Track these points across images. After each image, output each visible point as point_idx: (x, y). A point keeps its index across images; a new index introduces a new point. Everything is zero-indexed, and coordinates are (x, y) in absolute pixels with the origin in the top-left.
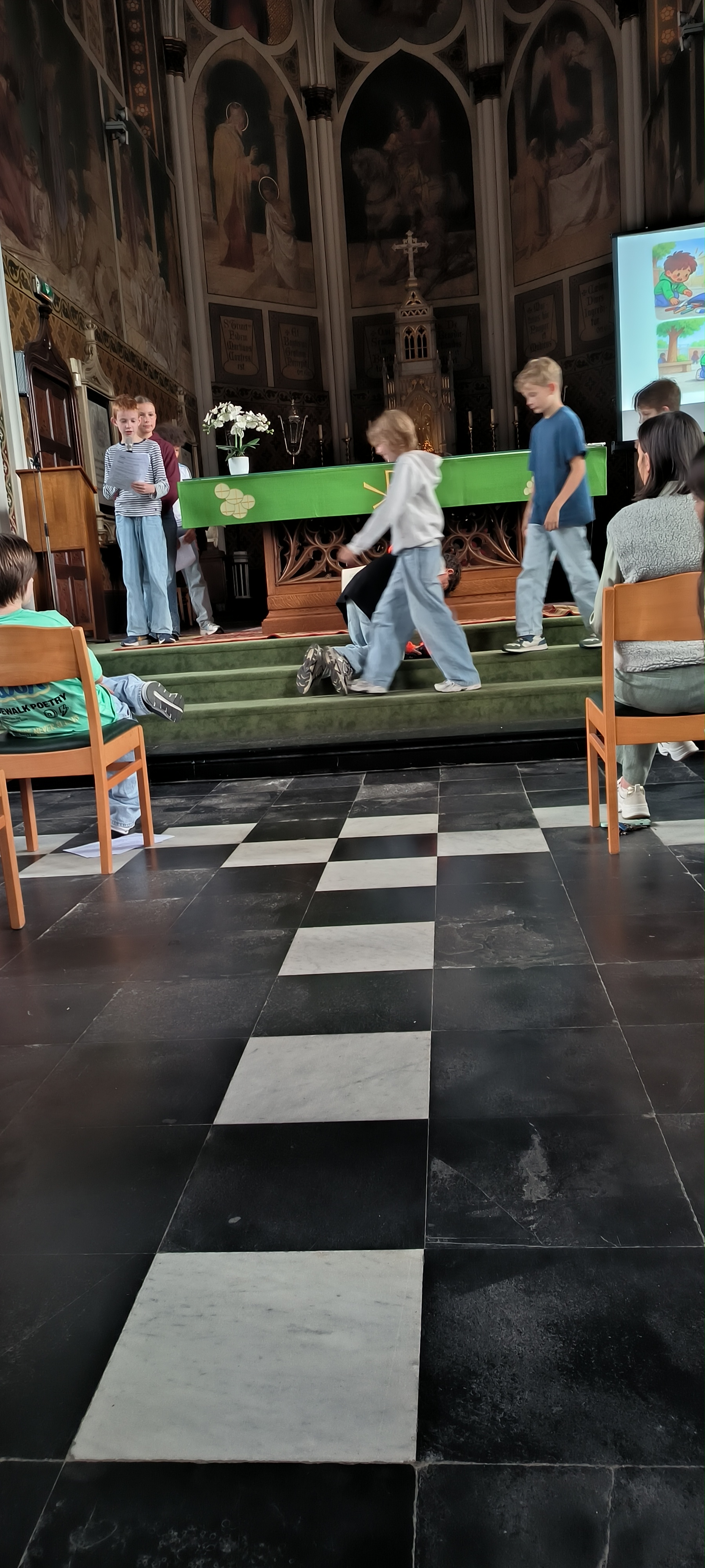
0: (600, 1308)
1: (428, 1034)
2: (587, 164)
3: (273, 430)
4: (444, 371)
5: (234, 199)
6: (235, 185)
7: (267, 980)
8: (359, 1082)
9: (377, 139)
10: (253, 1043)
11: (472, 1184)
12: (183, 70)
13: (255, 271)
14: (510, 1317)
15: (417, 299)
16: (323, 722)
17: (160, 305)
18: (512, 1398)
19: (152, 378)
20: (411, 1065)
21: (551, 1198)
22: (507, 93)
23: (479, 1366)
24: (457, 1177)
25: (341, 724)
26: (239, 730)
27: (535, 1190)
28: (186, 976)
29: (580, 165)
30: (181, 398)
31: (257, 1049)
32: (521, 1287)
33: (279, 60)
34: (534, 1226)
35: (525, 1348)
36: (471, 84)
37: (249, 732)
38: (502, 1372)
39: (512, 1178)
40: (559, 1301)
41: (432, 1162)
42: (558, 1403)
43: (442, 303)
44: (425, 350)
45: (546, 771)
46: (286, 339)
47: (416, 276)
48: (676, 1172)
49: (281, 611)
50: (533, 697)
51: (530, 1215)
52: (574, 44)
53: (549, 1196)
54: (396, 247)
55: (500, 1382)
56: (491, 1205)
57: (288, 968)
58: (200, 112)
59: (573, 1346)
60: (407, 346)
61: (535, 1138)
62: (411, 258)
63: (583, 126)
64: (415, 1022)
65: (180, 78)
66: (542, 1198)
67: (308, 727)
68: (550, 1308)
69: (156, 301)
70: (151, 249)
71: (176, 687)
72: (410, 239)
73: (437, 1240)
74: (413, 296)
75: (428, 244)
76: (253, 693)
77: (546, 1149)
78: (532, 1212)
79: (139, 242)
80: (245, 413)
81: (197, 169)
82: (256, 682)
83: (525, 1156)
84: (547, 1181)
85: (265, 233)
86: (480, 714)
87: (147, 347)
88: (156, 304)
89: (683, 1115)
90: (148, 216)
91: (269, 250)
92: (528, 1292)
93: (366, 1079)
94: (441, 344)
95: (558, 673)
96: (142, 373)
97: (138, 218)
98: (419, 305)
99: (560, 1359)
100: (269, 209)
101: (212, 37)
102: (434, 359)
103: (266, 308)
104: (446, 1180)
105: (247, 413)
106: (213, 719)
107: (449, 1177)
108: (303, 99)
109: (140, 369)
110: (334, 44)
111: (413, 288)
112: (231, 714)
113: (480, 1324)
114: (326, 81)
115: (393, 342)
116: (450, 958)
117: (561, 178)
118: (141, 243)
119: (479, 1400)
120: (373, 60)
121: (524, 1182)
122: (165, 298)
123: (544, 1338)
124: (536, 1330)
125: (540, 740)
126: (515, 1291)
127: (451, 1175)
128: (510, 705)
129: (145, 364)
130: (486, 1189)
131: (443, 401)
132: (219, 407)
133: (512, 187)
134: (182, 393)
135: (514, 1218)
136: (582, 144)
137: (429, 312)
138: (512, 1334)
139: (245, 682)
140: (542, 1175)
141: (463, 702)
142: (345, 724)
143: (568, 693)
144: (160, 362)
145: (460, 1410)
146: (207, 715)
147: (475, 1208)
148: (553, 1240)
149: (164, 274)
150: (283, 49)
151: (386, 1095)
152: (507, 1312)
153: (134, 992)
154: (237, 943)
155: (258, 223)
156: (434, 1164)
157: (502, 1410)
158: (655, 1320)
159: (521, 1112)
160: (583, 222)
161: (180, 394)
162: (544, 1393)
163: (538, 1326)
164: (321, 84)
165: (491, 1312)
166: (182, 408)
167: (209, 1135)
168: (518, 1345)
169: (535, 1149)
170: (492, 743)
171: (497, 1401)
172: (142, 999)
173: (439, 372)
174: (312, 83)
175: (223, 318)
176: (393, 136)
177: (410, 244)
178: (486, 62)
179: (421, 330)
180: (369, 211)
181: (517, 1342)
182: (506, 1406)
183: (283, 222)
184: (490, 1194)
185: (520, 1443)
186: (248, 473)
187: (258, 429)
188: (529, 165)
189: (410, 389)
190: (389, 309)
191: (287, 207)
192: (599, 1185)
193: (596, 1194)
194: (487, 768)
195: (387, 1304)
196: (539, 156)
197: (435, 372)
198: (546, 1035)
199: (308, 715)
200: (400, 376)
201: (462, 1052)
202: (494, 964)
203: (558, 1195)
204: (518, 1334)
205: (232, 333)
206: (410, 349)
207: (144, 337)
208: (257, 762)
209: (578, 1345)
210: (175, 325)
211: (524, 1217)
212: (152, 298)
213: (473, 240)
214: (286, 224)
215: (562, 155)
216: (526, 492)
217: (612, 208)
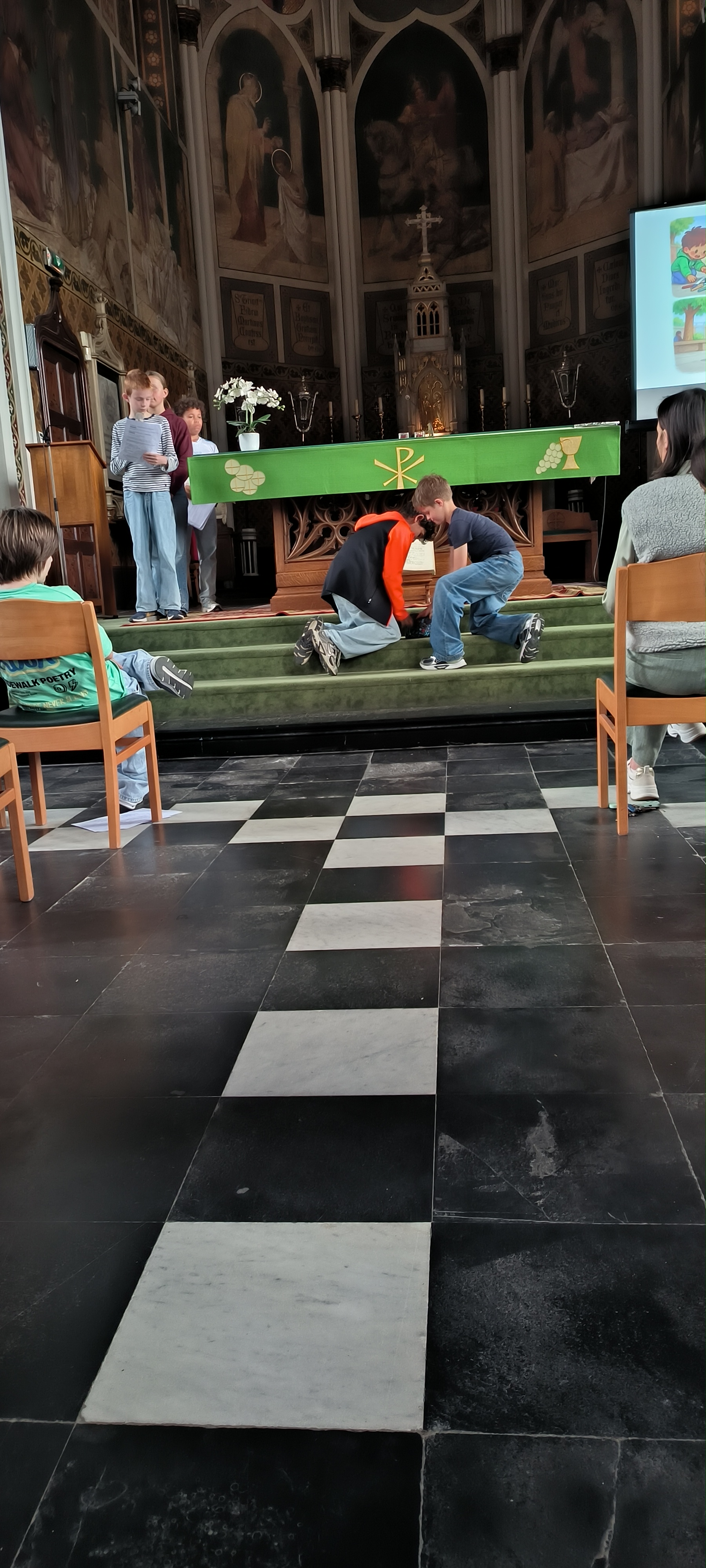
0: (607, 1284)
1: (435, 1011)
2: (604, 139)
3: (284, 406)
4: (457, 348)
5: (247, 171)
6: (248, 158)
7: (275, 955)
8: (366, 1056)
9: (391, 112)
10: (261, 1016)
11: (480, 1160)
12: (196, 40)
13: (268, 245)
14: (517, 1291)
15: (430, 274)
16: (331, 700)
17: (171, 280)
18: (519, 1370)
19: (162, 353)
20: (418, 1041)
21: (558, 1174)
22: (524, 63)
23: (487, 1339)
24: (464, 1153)
25: (348, 702)
26: (247, 707)
27: (542, 1166)
28: (194, 950)
29: (597, 139)
30: (191, 374)
31: (265, 1023)
32: (528, 1261)
33: (293, 29)
34: (541, 1201)
35: (532, 1322)
36: (488, 55)
37: (257, 710)
38: (509, 1345)
39: (519, 1154)
40: (566, 1276)
41: (440, 1137)
42: (565, 1376)
43: (455, 279)
44: (437, 327)
45: (555, 752)
46: (298, 314)
47: (429, 252)
48: (684, 1150)
49: (290, 589)
50: (543, 677)
51: (537, 1190)
52: (595, 12)
53: (556, 1172)
54: (409, 222)
55: (507, 1354)
56: (498, 1181)
57: (295, 944)
58: (214, 83)
59: (580, 1321)
60: (419, 323)
61: (542, 1115)
62: (424, 234)
63: (602, 99)
64: (422, 999)
65: (193, 48)
66: (549, 1174)
67: (316, 705)
68: (557, 1283)
69: (167, 274)
70: (162, 221)
71: (184, 663)
72: (424, 214)
73: (444, 1214)
74: (426, 271)
75: (442, 219)
76: (261, 670)
77: (552, 1125)
78: (539, 1187)
79: (150, 216)
80: (256, 389)
81: (209, 140)
82: (264, 659)
83: (533, 1132)
84: (554, 1157)
85: (277, 206)
86: (489, 694)
87: (157, 321)
88: (167, 279)
89: (690, 1094)
90: (159, 187)
91: (282, 224)
92: (535, 1267)
93: (373, 1054)
94: (454, 322)
95: (568, 654)
96: (151, 347)
97: (149, 189)
98: (432, 281)
99: (567, 1332)
100: (282, 182)
101: (226, 6)
102: (446, 336)
103: (277, 283)
104: (453, 1156)
105: (258, 388)
106: (221, 696)
107: (456, 1152)
108: (318, 71)
109: (151, 344)
110: (350, 13)
111: (426, 264)
112: (239, 691)
113: (487, 1297)
114: (340, 51)
115: (404, 318)
116: (457, 936)
117: (578, 152)
118: (152, 216)
119: (486, 1372)
120: (390, 30)
121: (531, 1158)
122: (176, 272)
123: (551, 1311)
124: (543, 1304)
125: (550, 720)
126: (522, 1265)
127: (458, 1150)
128: (519, 685)
129: (155, 338)
130: (493, 1164)
131: (454, 379)
132: (230, 382)
133: (528, 162)
134: (192, 368)
135: (521, 1193)
136: (600, 117)
137: (442, 288)
138: (519, 1308)
139: (253, 659)
140: (550, 1151)
141: (472, 682)
142: (352, 703)
143: (576, 674)
144: (171, 337)
145: (467, 1381)
146: (215, 692)
147: (483, 1183)
148: (560, 1216)
149: (175, 246)
150: (297, 18)
151: (394, 1070)
152: (514, 1286)
153: (143, 965)
154: (244, 918)
155: (270, 197)
156: (441, 1139)
157: (509, 1381)
158: (661, 1296)
159: (528, 1089)
160: (600, 197)
161: (190, 369)
162: (551, 1366)
163: (545, 1300)
164: (336, 55)
165: (498, 1285)
166: (192, 383)
167: (217, 1107)
168: (525, 1318)
169: (543, 1126)
170: (500, 723)
171: (504, 1372)
172: (151, 973)
173: (451, 349)
174: (327, 54)
175: (234, 293)
176: (408, 109)
177: (424, 219)
178: (504, 33)
179: (434, 307)
180: (383, 185)
181: (525, 1316)
182: (513, 1378)
183: (295, 195)
184: (498, 1169)
185: (526, 1414)
186: (258, 448)
187: (269, 405)
188: (545, 139)
189: (422, 366)
190: (401, 285)
191: (300, 181)
192: (607, 1162)
193: (603, 1171)
194: (495, 748)
195: (394, 1276)
196: (556, 130)
197: (447, 349)
198: (554, 1013)
199: (316, 693)
200: (411, 353)
201: (469, 1029)
202: (501, 943)
203: (565, 1172)
204: (525, 1308)
205: (243, 308)
206: (422, 325)
207: (155, 311)
208: (265, 740)
209: (585, 1319)
210: (186, 299)
211: (531, 1193)
212: (163, 272)
213: (487, 216)
214: (299, 197)
215: (579, 129)
216: (538, 471)
217: (629, 183)
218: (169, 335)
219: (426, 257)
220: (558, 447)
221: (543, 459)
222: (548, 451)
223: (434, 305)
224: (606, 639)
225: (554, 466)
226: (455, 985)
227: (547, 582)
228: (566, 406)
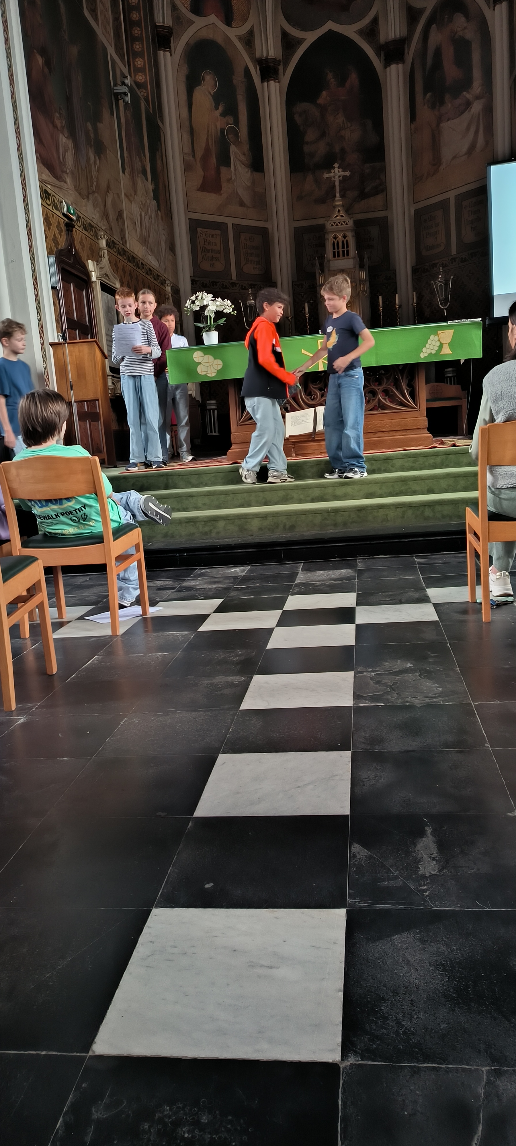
0: (475, 954)
1: (348, 754)
2: (468, 112)
3: (236, 312)
4: (362, 266)
5: (208, 141)
6: (208, 131)
7: (232, 712)
8: (299, 787)
10: (222, 758)
11: (381, 862)
12: (170, 48)
13: (223, 195)
14: (409, 959)
15: (341, 213)
16: (272, 526)
17: (153, 221)
18: (411, 1018)
19: (148, 274)
20: (336, 775)
21: (440, 873)
22: (409, 59)
23: (387, 994)
24: (370, 857)
25: (284, 527)
26: (211, 531)
27: (428, 867)
28: (173, 710)
29: (463, 113)
30: (169, 289)
31: (224, 763)
32: (418, 937)
33: (240, 38)
34: (427, 893)
35: (420, 982)
36: (382, 54)
37: (218, 533)
38: (404, 999)
39: (411, 859)
40: (445, 948)
41: (352, 846)
42: (445, 1022)
43: (359, 217)
44: (348, 251)
45: (436, 561)
46: (245, 244)
47: (340, 197)
49: (241, 444)
50: (427, 506)
51: (424, 885)
52: (460, 20)
53: (437, 872)
54: (326, 175)
55: (403, 1006)
56: (395, 878)
57: (247, 705)
58: (183, 79)
59: (456, 981)
60: (334, 248)
61: (428, 830)
62: (337, 184)
63: (466, 83)
64: (339, 744)
65: (168, 54)
66: (433, 873)
67: (260, 529)
68: (439, 953)
69: (150, 217)
70: (147, 180)
71: (165, 500)
72: (336, 169)
73: (356, 902)
74: (339, 211)
75: (350, 173)
76: (221, 504)
77: (435, 837)
78: (425, 883)
79: (138, 175)
80: (215, 300)
81: (180, 121)
82: (223, 496)
83: (420, 843)
84: (437, 861)
85: (229, 166)
86: (387, 519)
87: (144, 251)
88: (150, 220)
90: (145, 156)
91: (233, 179)
92: (422, 941)
93: (304, 785)
94: (359, 247)
95: (445, 489)
96: (139, 271)
97: (137, 157)
98: (343, 218)
99: (446, 990)
100: (233, 149)
101: (192, 22)
102: (354, 258)
103: (230, 222)
104: (363, 859)
106: (193, 523)
107: (364, 857)
108: (258, 68)
109: (139, 268)
110: (281, 26)
111: (338, 206)
112: (205, 520)
113: (388, 963)
114: (274, 53)
115: (323, 245)
116: (365, 698)
117: (449, 122)
118: (139, 175)
119: (387, 1018)
120: (310, 37)
121: (420, 861)
122: (157, 215)
123: (435, 974)
124: (429, 969)
125: (432, 538)
126: (413, 940)
127: (366, 856)
128: (410, 512)
129: (142, 264)
130: (392, 866)
131: (360, 288)
132: (196, 295)
133: (413, 130)
134: (169, 285)
135: (412, 887)
136: (465, 96)
137: (351, 223)
138: (411, 971)
139: (215, 496)
140: (433, 856)
141: (375, 510)
142: (287, 527)
143: (453, 504)
144: (153, 262)
145: (373, 1025)
146: (188, 521)
147: (384, 880)
148: (441, 903)
149: (156, 197)
150: (244, 30)
151: (319, 797)
152: (407, 955)
153: (136, 721)
154: (209, 685)
155: (224, 159)
156: (354, 847)
157: (404, 1025)
159: (417, 810)
160: (465, 154)
161: (168, 286)
162: (435, 1014)
163: (430, 966)
164: (271, 56)
165: (395, 955)
166: (169, 296)
167: (190, 824)
168: (415, 979)
169: (428, 838)
170: (396, 540)
171: (400, 1019)
172: (141, 726)
173: (357, 267)
174: (265, 55)
175: (199, 230)
176: (324, 93)
177: (337, 173)
178: (393, 37)
179: (345, 237)
180: (306, 149)
181: (415, 977)
182: (406, 1023)
183: (243, 158)
184: (395, 870)
185: (417, 1050)
186: (217, 343)
187: (225, 311)
188: (425, 113)
190: (321, 221)
191: (246, 147)
192: (475, 864)
193: (472, 871)
194: (393, 559)
195: (320, 948)
196: (433, 107)
197: (355, 268)
198: (436, 754)
199: (261, 521)
200: (329, 270)
201: (374, 767)
202: (397, 703)
203: (444, 871)
204: (415, 972)
205: (205, 240)
206: (336, 250)
207: (142, 245)
208: (224, 555)
209: (459, 980)
210: (164, 235)
211: (420, 887)
212: (147, 216)
213: (383, 170)
214: (245, 159)
215: (450, 105)
216: (422, 356)
217: (487, 143)
218: (152, 261)
219: (338, 201)
220: (436, 338)
221: (426, 347)
222: (429, 341)
223: (345, 235)
224: (473, 478)
225: (433, 352)
226: (364, 734)
227: (429, 437)
228: (442, 307)
